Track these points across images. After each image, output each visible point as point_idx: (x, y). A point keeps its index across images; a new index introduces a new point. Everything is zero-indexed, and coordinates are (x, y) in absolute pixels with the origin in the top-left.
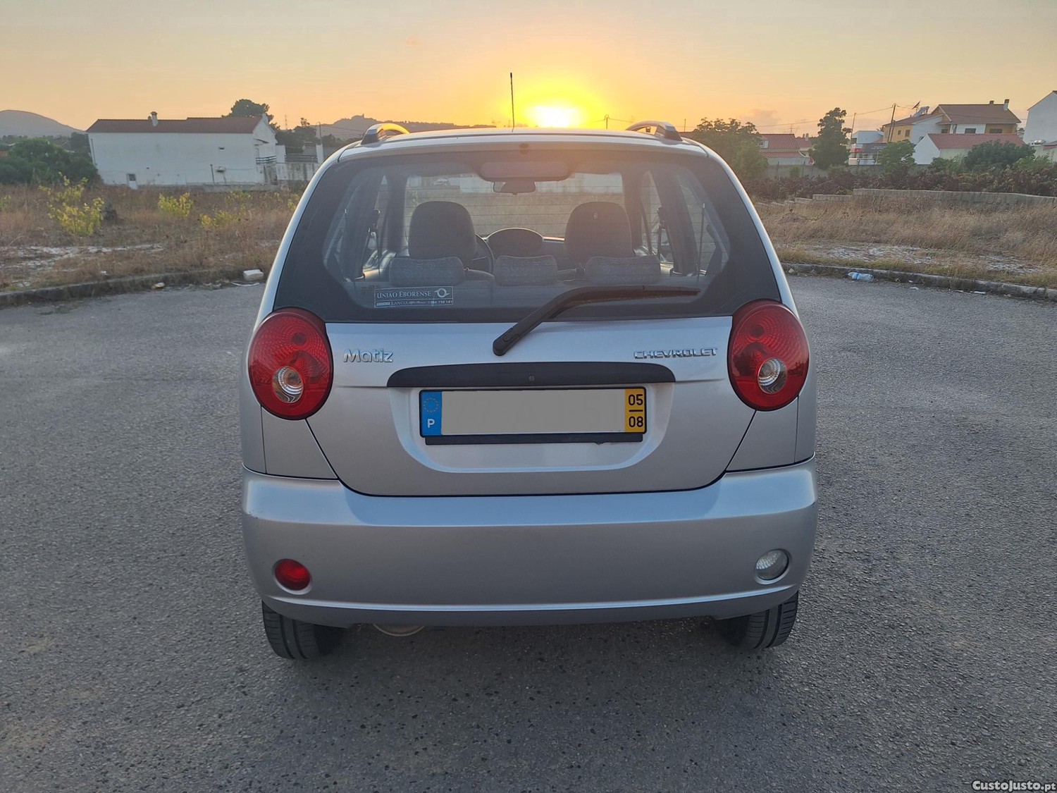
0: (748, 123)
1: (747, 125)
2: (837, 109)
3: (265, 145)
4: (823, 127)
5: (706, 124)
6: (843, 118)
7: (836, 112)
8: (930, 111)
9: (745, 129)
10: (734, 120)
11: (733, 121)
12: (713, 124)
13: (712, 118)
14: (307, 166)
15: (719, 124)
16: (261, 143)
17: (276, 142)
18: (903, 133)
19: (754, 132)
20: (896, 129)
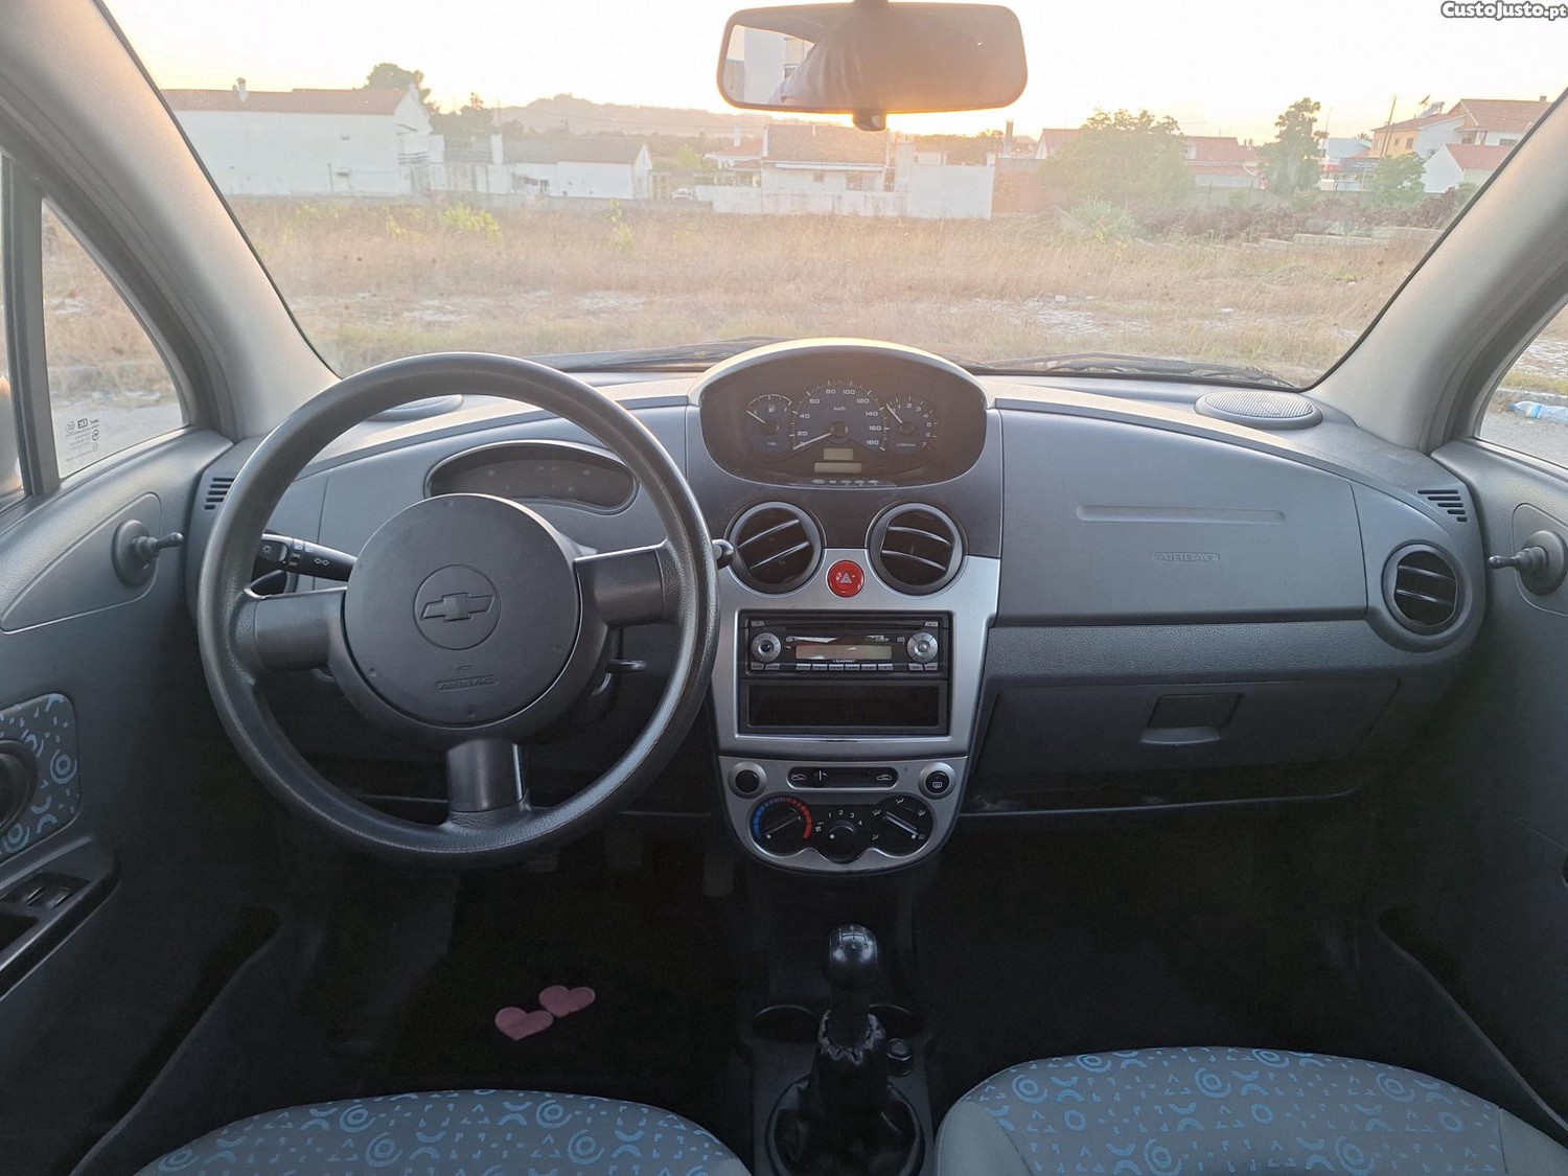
0: (1168, 117)
1: (1166, 121)
2: (1306, 100)
3: (413, 134)
4: (1285, 128)
5: (1102, 117)
6: (1316, 114)
7: (1305, 106)
8: (1445, 110)
9: (1162, 127)
10: (1145, 112)
11: (1144, 114)
12: (1112, 117)
13: (1111, 110)
14: (477, 168)
15: (1121, 119)
16: (408, 130)
17: (430, 129)
18: (1403, 143)
19: (1176, 132)
20: (1395, 136)
